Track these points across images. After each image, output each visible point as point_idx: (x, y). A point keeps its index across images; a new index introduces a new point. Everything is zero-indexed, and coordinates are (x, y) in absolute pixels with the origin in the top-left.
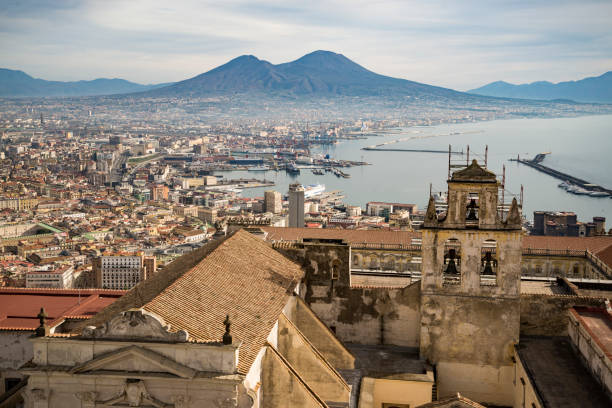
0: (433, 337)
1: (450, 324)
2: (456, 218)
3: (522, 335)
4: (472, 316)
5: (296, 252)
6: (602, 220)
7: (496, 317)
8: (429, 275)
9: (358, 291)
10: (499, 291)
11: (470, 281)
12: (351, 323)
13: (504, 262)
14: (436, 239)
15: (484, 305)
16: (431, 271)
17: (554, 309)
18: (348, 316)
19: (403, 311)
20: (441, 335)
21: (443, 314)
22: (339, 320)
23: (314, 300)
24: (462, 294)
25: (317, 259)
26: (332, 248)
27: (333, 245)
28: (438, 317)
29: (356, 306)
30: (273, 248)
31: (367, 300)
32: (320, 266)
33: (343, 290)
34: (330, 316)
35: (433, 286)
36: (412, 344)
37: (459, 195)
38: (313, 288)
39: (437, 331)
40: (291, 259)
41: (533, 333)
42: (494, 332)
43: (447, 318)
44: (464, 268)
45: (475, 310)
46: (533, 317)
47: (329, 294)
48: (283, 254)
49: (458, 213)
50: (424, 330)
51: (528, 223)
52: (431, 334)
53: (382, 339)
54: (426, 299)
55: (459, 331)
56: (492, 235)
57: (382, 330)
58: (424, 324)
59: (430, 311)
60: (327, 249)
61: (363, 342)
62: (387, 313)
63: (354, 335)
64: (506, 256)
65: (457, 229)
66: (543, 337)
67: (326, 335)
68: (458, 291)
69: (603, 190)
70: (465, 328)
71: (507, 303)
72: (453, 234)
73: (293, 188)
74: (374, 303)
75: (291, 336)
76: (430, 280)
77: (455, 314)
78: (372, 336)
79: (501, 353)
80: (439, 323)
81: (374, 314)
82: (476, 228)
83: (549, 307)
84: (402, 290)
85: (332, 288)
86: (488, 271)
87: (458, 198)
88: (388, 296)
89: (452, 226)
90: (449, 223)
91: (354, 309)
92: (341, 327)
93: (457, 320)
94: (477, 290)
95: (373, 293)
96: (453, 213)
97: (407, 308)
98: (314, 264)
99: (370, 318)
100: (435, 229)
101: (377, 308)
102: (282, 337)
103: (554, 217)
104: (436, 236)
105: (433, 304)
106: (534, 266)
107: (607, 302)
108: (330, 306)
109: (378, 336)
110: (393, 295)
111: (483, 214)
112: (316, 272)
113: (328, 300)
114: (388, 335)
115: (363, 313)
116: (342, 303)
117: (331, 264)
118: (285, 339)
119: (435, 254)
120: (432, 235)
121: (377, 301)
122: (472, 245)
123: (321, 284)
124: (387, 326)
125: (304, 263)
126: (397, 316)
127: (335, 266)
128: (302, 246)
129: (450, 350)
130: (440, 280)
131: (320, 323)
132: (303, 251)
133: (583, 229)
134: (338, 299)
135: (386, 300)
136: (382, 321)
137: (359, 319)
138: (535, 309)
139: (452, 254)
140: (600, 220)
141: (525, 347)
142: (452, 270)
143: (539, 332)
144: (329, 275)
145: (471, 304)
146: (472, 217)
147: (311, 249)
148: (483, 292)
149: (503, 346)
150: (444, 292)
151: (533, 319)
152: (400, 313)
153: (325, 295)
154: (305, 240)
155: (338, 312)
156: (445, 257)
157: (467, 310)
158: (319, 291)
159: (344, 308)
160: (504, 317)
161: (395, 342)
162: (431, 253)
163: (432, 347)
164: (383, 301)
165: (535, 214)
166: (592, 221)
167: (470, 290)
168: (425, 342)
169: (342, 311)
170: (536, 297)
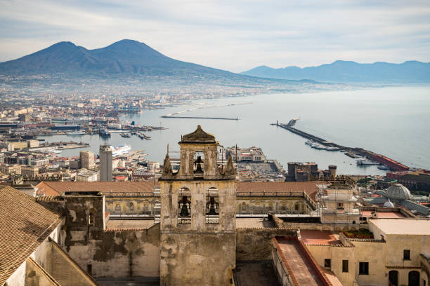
0: (170, 267)
1: (183, 256)
2: (187, 171)
3: (238, 262)
4: (200, 249)
5: (56, 204)
6: (335, 168)
7: (218, 248)
8: (167, 218)
9: (111, 233)
10: (220, 228)
11: (198, 221)
12: (105, 261)
13: (223, 205)
14: (171, 189)
15: (209, 239)
16: (168, 214)
17: (262, 240)
18: (102, 255)
19: (148, 247)
20: (177, 265)
21: (178, 248)
22: (94, 259)
23: (73, 243)
24: (192, 232)
25: (75, 208)
26: (88, 199)
27: (91, 196)
28: (174, 251)
29: (109, 245)
30: (36, 201)
31: (118, 241)
32: (77, 214)
33: (97, 233)
34: (87, 256)
35: (169, 226)
36: (155, 275)
37: (188, 153)
38: (72, 233)
39: (173, 262)
40: (52, 210)
41: (246, 258)
42: (217, 260)
43: (181, 251)
44: (193, 211)
45: (202, 244)
46: (247, 246)
47: (86, 237)
48: (45, 206)
49: (187, 167)
50: (163, 262)
51: (284, 171)
52: (168, 265)
53: (131, 272)
54: (164, 237)
55: (191, 262)
56: (213, 184)
57: (131, 264)
58: (163, 258)
59: (168, 247)
60: (84, 200)
61: (115, 276)
62: (134, 250)
63: (108, 270)
64: (225, 200)
65: (187, 180)
66: (254, 262)
67: (78, 273)
68: (189, 229)
69: (335, 145)
70: (196, 259)
71: (226, 237)
72: (185, 184)
73: (102, 148)
74: (124, 243)
75: (38, 278)
76: (167, 221)
77: (187, 248)
78: (123, 270)
79: (222, 276)
80: (175, 256)
81: (124, 251)
82: (201, 179)
83: (258, 238)
84: (147, 230)
85: (88, 233)
86: (212, 212)
87: (188, 155)
88: (135, 236)
89: (183, 178)
90: (181, 176)
91: (107, 249)
92: (97, 266)
93: (189, 253)
94: (204, 228)
95: (123, 234)
96: (184, 168)
97: (151, 245)
98: (73, 213)
99: (121, 255)
100: (170, 181)
101: (126, 246)
102: (30, 279)
103: (301, 167)
104: (171, 186)
105: (170, 241)
107: (298, 232)
108: (86, 248)
109: (127, 270)
110: (139, 235)
111: (207, 167)
112: (74, 220)
113: (85, 242)
114: (135, 269)
115: (115, 251)
116: (97, 244)
117: (87, 212)
118: (33, 281)
119: (171, 200)
120: (168, 185)
121: (127, 240)
122: (199, 192)
123: (78, 230)
124: (134, 261)
125: (64, 213)
126: (143, 252)
127: (91, 214)
128: (62, 199)
129: (184, 277)
130: (176, 221)
131: (72, 264)
132: (63, 202)
133: (321, 174)
134: (94, 241)
135: (134, 239)
136: (131, 258)
137: (111, 257)
138: (248, 240)
139: (185, 200)
140: (333, 168)
141: (240, 270)
142: (185, 213)
143: (252, 258)
144: (86, 221)
145: (199, 239)
146: (199, 170)
147: (70, 200)
148: (208, 229)
149: (224, 271)
150: (179, 230)
151: (247, 248)
152: (145, 250)
153: (82, 238)
154: (66, 193)
155: (93, 252)
156: (179, 203)
157: (196, 244)
158: (77, 235)
159: (98, 248)
160: (224, 248)
161: (141, 274)
162: (167, 199)
163: (169, 276)
164: (132, 241)
165: (289, 164)
166: (328, 169)
167: (198, 228)
168: (164, 272)
169: (97, 252)
170: (248, 230)
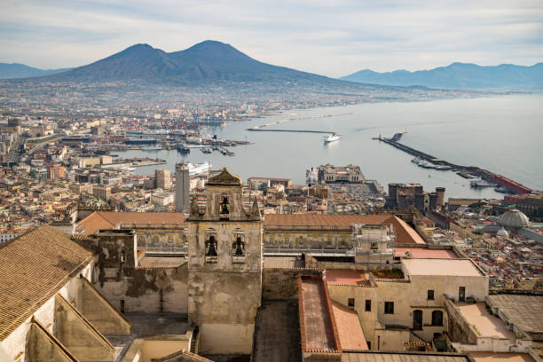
0: (197, 305)
1: (210, 294)
2: (213, 212)
3: (264, 300)
4: (227, 287)
5: (89, 242)
6: (443, 190)
7: (244, 288)
8: (194, 257)
9: (142, 271)
10: (245, 267)
11: (224, 261)
12: (137, 297)
13: (248, 246)
14: (197, 230)
15: (235, 279)
16: (194, 254)
17: (288, 280)
18: (134, 291)
19: (177, 285)
20: (204, 303)
21: (205, 287)
22: (127, 294)
23: (106, 280)
24: (218, 271)
25: (107, 246)
26: (120, 237)
27: (122, 234)
28: (201, 289)
29: (141, 282)
30: (72, 239)
31: (148, 278)
32: (110, 252)
33: (129, 270)
34: (119, 292)
35: (196, 265)
36: (184, 311)
37: (214, 195)
38: (105, 269)
39: (201, 300)
40: (86, 247)
41: (274, 297)
42: (243, 298)
43: (208, 289)
44: (219, 251)
45: (228, 282)
46: (274, 285)
47: (118, 274)
48: (79, 244)
49: (213, 208)
50: (191, 299)
52: (195, 302)
53: (162, 308)
54: (191, 276)
55: (218, 300)
56: (239, 225)
57: (161, 301)
58: (190, 295)
59: (195, 285)
60: (116, 239)
61: (147, 311)
62: (165, 287)
63: (139, 306)
64: (250, 241)
65: (213, 221)
66: (281, 300)
67: (107, 308)
68: (215, 269)
70: (222, 297)
71: (252, 276)
72: (210, 225)
73: (179, 166)
74: (154, 280)
75: (66, 312)
76: (195, 261)
77: (213, 286)
78: (154, 306)
79: (248, 314)
80: (202, 294)
81: (155, 288)
82: (227, 220)
83: (285, 277)
84: (176, 268)
85: (120, 270)
86: (239, 253)
87: (214, 197)
88: (165, 274)
89: (210, 219)
90: (207, 216)
91: (139, 285)
92: (130, 301)
93: (215, 291)
94: (230, 267)
95: (153, 272)
96: (210, 209)
97: (180, 283)
98: (106, 251)
99: (151, 292)
100: (196, 221)
101: (156, 283)
102: (59, 313)
103: (405, 189)
104: (198, 227)
105: (197, 279)
106: (326, 239)
107: (323, 272)
108: (119, 284)
109: (158, 306)
110: (169, 273)
111: (232, 208)
112: (107, 258)
113: (117, 279)
114: (166, 305)
115: (146, 288)
116: (129, 281)
117: (120, 250)
118: (61, 315)
119: (198, 241)
120: (194, 226)
121: (157, 278)
122: (224, 233)
123: (111, 267)
124: (164, 298)
125: (97, 251)
126: (173, 290)
127: (123, 252)
128: (95, 237)
129: (211, 314)
130: (201, 261)
131: (101, 299)
132: (96, 240)
133: (427, 198)
134: (126, 278)
135: (164, 277)
136: (161, 294)
137: (143, 293)
138: (274, 280)
139: (212, 241)
141: (265, 308)
142: (213, 252)
143: (279, 297)
144: (118, 260)
145: (225, 277)
146: (225, 211)
147: (103, 239)
148: (234, 268)
149: (249, 309)
150: (203, 270)
151: (274, 288)
152: (175, 287)
153: (114, 275)
154: (101, 231)
155: (126, 288)
156: (206, 243)
157: (223, 283)
158: (110, 272)
159: (131, 284)
160: (249, 287)
161: (171, 310)
162: (195, 240)
163: (197, 313)
164: (162, 278)
165: (390, 186)
166: (435, 191)
167: (224, 268)
168: (192, 309)
169: (130, 288)
170: (275, 270)
